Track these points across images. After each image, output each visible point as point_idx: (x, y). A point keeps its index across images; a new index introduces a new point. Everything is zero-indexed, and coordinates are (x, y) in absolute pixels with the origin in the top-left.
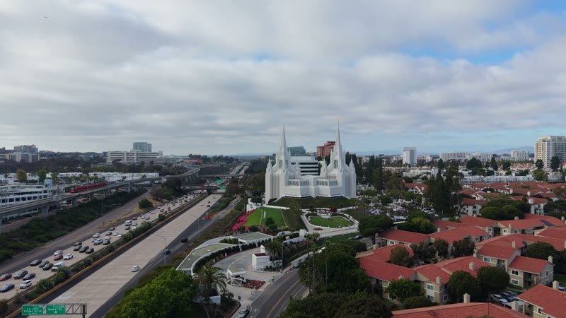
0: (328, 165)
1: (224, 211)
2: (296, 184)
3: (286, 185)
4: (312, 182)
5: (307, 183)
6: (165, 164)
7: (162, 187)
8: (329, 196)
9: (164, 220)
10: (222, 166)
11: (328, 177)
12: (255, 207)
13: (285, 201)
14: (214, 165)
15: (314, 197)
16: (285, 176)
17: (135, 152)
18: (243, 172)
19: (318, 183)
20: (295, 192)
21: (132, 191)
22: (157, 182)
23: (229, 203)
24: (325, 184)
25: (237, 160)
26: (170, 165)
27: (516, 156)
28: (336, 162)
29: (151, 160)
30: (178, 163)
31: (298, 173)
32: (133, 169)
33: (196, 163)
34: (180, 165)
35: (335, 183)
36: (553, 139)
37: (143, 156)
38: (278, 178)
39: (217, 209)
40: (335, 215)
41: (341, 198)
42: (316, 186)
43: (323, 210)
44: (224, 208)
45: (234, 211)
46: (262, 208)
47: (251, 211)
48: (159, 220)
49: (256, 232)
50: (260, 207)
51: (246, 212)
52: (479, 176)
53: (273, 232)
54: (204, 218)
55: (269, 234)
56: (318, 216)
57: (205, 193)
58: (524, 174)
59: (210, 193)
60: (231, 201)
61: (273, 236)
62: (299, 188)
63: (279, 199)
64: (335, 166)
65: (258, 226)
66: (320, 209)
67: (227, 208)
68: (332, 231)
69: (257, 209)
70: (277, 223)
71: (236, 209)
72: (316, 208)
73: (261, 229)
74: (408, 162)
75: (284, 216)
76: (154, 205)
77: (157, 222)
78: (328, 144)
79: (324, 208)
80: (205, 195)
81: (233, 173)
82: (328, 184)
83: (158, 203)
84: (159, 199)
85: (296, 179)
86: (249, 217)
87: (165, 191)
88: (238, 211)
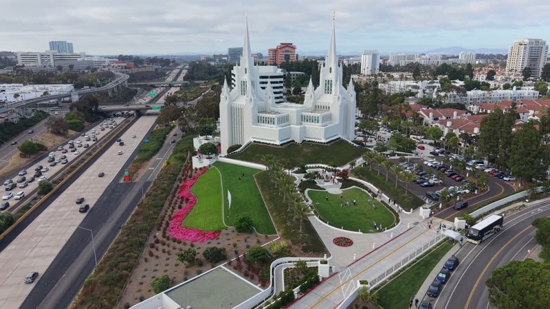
0: (315, 89)
1: (156, 158)
2: (271, 121)
3: (253, 124)
4: (294, 118)
5: (285, 120)
6: (88, 68)
7: (71, 109)
8: (323, 141)
10: (156, 70)
11: (316, 108)
12: (206, 162)
13: (256, 151)
14: (147, 69)
15: (298, 141)
16: (253, 108)
17: (51, 53)
18: (181, 79)
19: (303, 119)
20: (271, 135)
21: (23, 119)
22: (67, 99)
23: (165, 138)
24: (316, 120)
26: (95, 69)
27: (463, 58)
28: (329, 84)
29: (70, 63)
30: (104, 67)
32: (41, 78)
33: (126, 68)
34: (106, 69)
35: (328, 118)
36: (531, 41)
37: (62, 58)
38: (241, 110)
39: (147, 154)
40: (346, 183)
41: (339, 142)
42: (301, 124)
43: (319, 167)
44: (156, 152)
45: (172, 163)
46: (218, 164)
47: (201, 169)
48: (39, 194)
49: (221, 266)
50: (215, 161)
51: (192, 169)
52: (480, 92)
53: (257, 266)
54: (122, 181)
55: (252, 279)
56: (319, 188)
57: (133, 115)
58: (519, 85)
59: (140, 113)
60: (168, 133)
61: (262, 291)
62: (275, 128)
63: (243, 146)
64: (328, 90)
65: (219, 232)
66: (314, 165)
67: (162, 149)
68: (374, 248)
69: (210, 166)
70: (256, 218)
71: (176, 158)
72: (308, 166)
73: (230, 250)
74: (370, 68)
75: (262, 190)
76: (49, 144)
77: (35, 199)
78: (282, 46)
79: (320, 165)
80: (132, 120)
81: (169, 79)
82: (320, 121)
83: (59, 139)
84: (61, 131)
85: (269, 113)
86: (198, 188)
87: (73, 116)
88: (178, 163)
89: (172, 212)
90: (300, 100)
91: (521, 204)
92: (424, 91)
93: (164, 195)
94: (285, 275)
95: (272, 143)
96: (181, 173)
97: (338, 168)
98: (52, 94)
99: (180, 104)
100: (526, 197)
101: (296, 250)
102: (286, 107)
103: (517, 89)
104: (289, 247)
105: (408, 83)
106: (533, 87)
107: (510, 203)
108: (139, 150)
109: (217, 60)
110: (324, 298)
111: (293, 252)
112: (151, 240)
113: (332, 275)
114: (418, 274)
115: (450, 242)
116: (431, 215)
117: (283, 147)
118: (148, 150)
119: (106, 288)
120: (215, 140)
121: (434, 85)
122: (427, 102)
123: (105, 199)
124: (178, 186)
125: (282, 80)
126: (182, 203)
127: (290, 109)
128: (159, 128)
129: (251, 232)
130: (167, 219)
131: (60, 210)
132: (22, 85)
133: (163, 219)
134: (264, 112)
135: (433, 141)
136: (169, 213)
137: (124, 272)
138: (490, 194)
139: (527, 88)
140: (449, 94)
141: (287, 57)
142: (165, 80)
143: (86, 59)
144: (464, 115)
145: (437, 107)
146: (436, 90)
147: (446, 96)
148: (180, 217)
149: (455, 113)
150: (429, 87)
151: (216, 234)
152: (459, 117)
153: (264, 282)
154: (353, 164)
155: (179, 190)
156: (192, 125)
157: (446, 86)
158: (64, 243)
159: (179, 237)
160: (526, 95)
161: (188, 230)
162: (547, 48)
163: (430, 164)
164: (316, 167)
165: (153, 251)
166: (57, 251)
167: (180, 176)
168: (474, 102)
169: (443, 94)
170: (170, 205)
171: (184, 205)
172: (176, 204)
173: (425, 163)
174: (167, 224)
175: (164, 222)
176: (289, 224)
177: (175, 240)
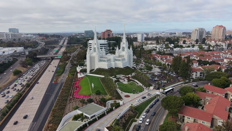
0: (119, 49)
1: (63, 75)
2: (105, 61)
3: (98, 62)
4: (112, 60)
5: (109, 60)
6: (27, 40)
7: (27, 57)
8: (122, 67)
9: (30, 86)
10: (55, 40)
11: (120, 56)
12: (83, 75)
13: (100, 71)
14: (51, 40)
15: (114, 67)
16: (98, 57)
17: (10, 33)
19: (115, 60)
20: (104, 66)
21: (9, 62)
22: (23, 53)
23: (65, 68)
24: (119, 60)
25: (62, 36)
26: (30, 40)
28: (123, 48)
29: (19, 38)
30: (33, 39)
31: (104, 54)
32: (10, 44)
33: (42, 39)
34: (34, 40)
35: (124, 59)
36: (200, 29)
37: (15, 35)
38: (94, 57)
39: (60, 74)
40: (129, 80)
41: (127, 67)
42: (115, 62)
43: (121, 76)
44: (63, 73)
45: (70, 76)
46: (87, 76)
47: (81, 78)
48: (26, 87)
49: (92, 103)
50: (85, 75)
51: (78, 78)
52: (179, 49)
53: (103, 103)
54: (53, 83)
55: (101, 106)
56: (121, 82)
57: (50, 59)
58: (193, 46)
59: (53, 59)
60: (66, 66)
61: (104, 108)
62: (106, 63)
63: (95, 70)
64: (123, 50)
65: (91, 95)
66: (119, 75)
67: (65, 71)
68: (136, 97)
69: (84, 76)
70: (101, 91)
71: (71, 74)
72: (117, 75)
73: (94, 99)
74: (141, 39)
75: (102, 83)
76: (22, 71)
77: (25, 89)
78: (107, 31)
79: (121, 75)
80: (50, 61)
81: (61, 44)
82: (121, 61)
83: (25, 69)
84: (25, 66)
85: (104, 58)
86: (81, 84)
87: (28, 60)
88: (72, 76)
89: (74, 91)
90: (114, 53)
91: (181, 85)
92: (159, 49)
93: (70, 86)
94: (111, 105)
95: (105, 68)
96: (74, 79)
97: (127, 76)
98: (18, 51)
99: (69, 55)
100: (183, 83)
101: (114, 99)
102: (109, 56)
103: (192, 47)
104: (112, 98)
105: (154, 45)
106: (198, 47)
107: (178, 85)
108: (56, 72)
109: (80, 35)
110: (121, 109)
111: (113, 99)
112: (69, 99)
113: (124, 104)
114: (147, 103)
115: (158, 95)
116: (154, 89)
117: (109, 69)
118: (60, 72)
119: (60, 110)
120: (85, 68)
121: (163, 46)
122: (159, 53)
123: (49, 88)
124: (74, 83)
125: (107, 45)
126: (76, 88)
127: (111, 57)
128: (62, 64)
129: (100, 95)
130: (72, 93)
131: (35, 92)
132: (3, 48)
133: (71, 93)
134: (102, 58)
135: (159, 67)
136: (73, 91)
137: (63, 107)
138: (173, 82)
139: (196, 47)
140: (167, 50)
141: (109, 35)
142: (59, 44)
143: (25, 36)
144: (171, 57)
145: (163, 54)
146: (163, 48)
147: (166, 50)
148: (77, 92)
149: (168, 57)
150: (161, 47)
151: (90, 96)
152: (170, 58)
153: (105, 106)
154: (131, 75)
155: (74, 85)
156: (75, 63)
157: (167, 47)
158: (41, 101)
159: (78, 97)
160: (195, 50)
161: (80, 95)
162: (205, 31)
163: (156, 74)
164: (120, 76)
165: (71, 101)
166: (40, 103)
167: (73, 80)
168: (176, 52)
169: (165, 50)
170: (72, 89)
171: (77, 89)
172: (74, 88)
173: (155, 74)
174: (73, 94)
175: (72, 94)
176: (111, 92)
177: (77, 98)
